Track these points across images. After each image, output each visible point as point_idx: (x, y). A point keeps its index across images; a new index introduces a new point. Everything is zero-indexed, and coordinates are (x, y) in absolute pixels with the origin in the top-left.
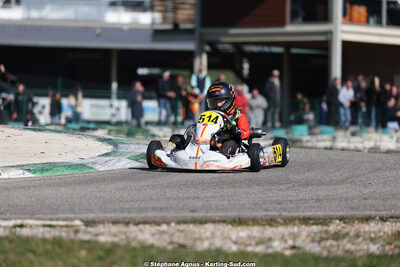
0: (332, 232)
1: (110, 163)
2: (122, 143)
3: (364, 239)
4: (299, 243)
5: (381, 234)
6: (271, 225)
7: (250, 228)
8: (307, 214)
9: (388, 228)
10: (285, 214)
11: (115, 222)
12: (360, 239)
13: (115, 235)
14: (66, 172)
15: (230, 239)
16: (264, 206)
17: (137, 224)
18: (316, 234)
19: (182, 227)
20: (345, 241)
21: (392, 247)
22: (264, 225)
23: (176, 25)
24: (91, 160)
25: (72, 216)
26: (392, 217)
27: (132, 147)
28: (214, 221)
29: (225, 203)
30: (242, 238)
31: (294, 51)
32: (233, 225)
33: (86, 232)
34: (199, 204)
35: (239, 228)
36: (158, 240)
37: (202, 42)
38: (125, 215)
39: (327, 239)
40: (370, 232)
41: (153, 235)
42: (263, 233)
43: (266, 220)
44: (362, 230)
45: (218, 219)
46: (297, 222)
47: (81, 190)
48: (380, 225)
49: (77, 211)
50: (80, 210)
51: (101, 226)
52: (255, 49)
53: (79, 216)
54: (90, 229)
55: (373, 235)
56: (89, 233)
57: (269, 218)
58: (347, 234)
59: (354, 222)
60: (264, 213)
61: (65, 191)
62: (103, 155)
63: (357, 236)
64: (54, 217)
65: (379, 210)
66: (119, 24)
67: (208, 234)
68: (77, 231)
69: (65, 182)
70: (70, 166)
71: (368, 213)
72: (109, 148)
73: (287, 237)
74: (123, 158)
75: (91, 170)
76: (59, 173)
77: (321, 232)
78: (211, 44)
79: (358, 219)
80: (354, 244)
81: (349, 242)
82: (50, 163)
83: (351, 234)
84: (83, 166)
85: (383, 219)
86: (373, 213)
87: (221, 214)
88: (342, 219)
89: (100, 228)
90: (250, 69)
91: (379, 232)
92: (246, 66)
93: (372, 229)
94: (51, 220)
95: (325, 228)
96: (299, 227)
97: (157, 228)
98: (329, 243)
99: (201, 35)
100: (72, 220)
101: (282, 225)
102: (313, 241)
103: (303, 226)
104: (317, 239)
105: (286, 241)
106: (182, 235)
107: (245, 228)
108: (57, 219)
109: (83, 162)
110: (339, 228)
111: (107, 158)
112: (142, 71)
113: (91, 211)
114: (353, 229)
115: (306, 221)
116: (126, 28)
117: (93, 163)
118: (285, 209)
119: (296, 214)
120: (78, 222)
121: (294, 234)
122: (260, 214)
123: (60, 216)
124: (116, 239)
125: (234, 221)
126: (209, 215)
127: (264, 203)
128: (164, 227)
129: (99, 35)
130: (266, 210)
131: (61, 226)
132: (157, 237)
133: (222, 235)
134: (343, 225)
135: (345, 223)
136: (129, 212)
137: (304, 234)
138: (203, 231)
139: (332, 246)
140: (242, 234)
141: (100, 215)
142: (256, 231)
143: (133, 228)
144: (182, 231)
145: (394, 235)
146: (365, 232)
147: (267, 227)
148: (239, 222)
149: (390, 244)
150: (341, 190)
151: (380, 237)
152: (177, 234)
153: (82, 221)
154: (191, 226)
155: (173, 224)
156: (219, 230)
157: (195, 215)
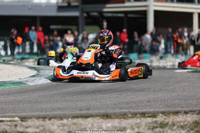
0: (159, 122)
1: (35, 81)
2: (42, 69)
3: (178, 127)
4: (141, 130)
5: (186, 123)
6: (125, 118)
7: (113, 120)
8: (144, 110)
9: (190, 118)
10: (132, 111)
11: (38, 118)
12: (176, 127)
13: (38, 128)
14: (12, 87)
15: (102, 128)
16: (120, 106)
17: (50, 119)
18: (150, 123)
19: (75, 121)
20: (167, 129)
21: (194, 131)
22: (120, 118)
23: (69, 4)
24: (25, 80)
25: (14, 114)
26: (191, 111)
27: (47, 72)
28: (92, 116)
29: (98, 104)
30: (109, 127)
31: (130, 15)
32: (103, 118)
33: (21, 126)
34: (84, 104)
35: (107, 121)
36: (62, 130)
37: (82, 12)
38: (43, 113)
39: (157, 127)
40: (180, 122)
41: (59, 126)
42: (120, 123)
43: (121, 115)
44: (175, 120)
45: (95, 114)
46: (138, 115)
47: (20, 97)
48: (185, 117)
49: (16, 111)
50: (19, 110)
51: (30, 120)
52: (109, 15)
53: (17, 114)
54: (24, 123)
55: (182, 124)
56: (23, 126)
57: (122, 113)
58: (167, 124)
59: (170, 115)
60: (120, 111)
61: (11, 98)
62: (31, 77)
63: (173, 125)
64: (4, 115)
65: (183, 107)
66: (40, 3)
67: (90, 126)
68: (16, 126)
69: (11, 92)
70: (14, 83)
71: (177, 109)
72: (35, 72)
73: (134, 127)
74: (42, 78)
75: (25, 85)
76: (7, 87)
77: (152, 122)
78: (87, 13)
79: (172, 113)
80: (172, 130)
81: (169, 129)
82: (3, 82)
83: (170, 123)
84: (21, 82)
85: (186, 113)
86: (180, 109)
87: (96, 112)
88: (163, 113)
89: (30, 122)
90: (107, 25)
91: (185, 121)
92: (105, 24)
93: (181, 119)
94: (2, 117)
95: (155, 119)
96: (140, 119)
97: (61, 121)
98: (158, 130)
99: (82, 9)
100: (14, 117)
101: (131, 117)
102: (149, 129)
103: (142, 119)
104: (152, 127)
105: (134, 129)
106: (75, 126)
107: (110, 120)
108: (6, 117)
109: (21, 80)
110: (162, 119)
111: (34, 78)
112: (52, 27)
113: (25, 111)
114: (170, 120)
115: (143, 115)
116: (43, 5)
117: (26, 81)
118: (131, 108)
119: (138, 111)
120: (17, 119)
121: (138, 124)
122: (118, 111)
123: (7, 114)
124: (38, 130)
125: (104, 116)
126: (90, 112)
127: (119, 103)
128: (65, 121)
129: (30, 9)
130: (121, 108)
131: (8, 121)
132: (61, 128)
133: (98, 126)
134: (164, 117)
135: (165, 115)
136: (46, 111)
137: (144, 124)
138: (87, 123)
139: (160, 131)
140: (109, 125)
141: (29, 114)
142: (116, 122)
143: (47, 122)
144: (75, 124)
145: (194, 123)
146: (177, 122)
147: (122, 119)
148: (107, 116)
149: (192, 129)
150: (161, 95)
151: (186, 125)
152: (72, 126)
153: (19, 118)
154: (80, 120)
155: (70, 119)
156: (96, 122)
157: (82, 112)
